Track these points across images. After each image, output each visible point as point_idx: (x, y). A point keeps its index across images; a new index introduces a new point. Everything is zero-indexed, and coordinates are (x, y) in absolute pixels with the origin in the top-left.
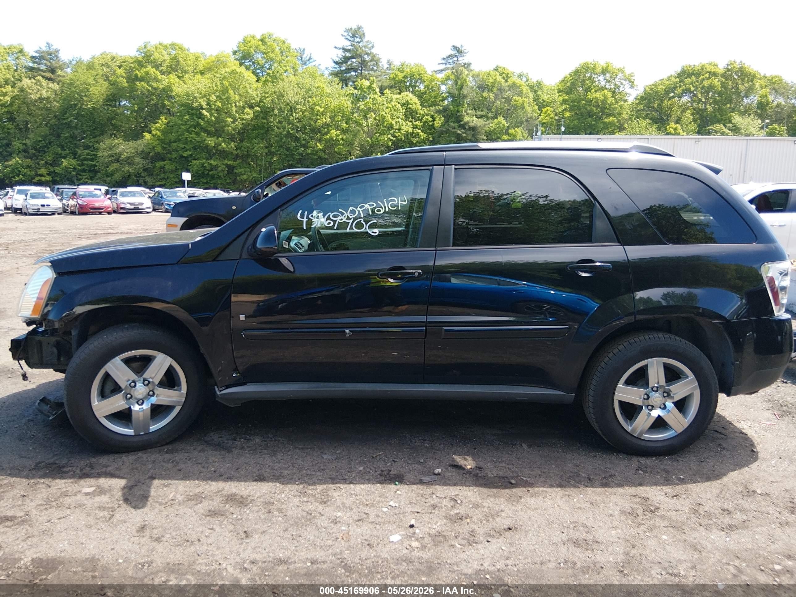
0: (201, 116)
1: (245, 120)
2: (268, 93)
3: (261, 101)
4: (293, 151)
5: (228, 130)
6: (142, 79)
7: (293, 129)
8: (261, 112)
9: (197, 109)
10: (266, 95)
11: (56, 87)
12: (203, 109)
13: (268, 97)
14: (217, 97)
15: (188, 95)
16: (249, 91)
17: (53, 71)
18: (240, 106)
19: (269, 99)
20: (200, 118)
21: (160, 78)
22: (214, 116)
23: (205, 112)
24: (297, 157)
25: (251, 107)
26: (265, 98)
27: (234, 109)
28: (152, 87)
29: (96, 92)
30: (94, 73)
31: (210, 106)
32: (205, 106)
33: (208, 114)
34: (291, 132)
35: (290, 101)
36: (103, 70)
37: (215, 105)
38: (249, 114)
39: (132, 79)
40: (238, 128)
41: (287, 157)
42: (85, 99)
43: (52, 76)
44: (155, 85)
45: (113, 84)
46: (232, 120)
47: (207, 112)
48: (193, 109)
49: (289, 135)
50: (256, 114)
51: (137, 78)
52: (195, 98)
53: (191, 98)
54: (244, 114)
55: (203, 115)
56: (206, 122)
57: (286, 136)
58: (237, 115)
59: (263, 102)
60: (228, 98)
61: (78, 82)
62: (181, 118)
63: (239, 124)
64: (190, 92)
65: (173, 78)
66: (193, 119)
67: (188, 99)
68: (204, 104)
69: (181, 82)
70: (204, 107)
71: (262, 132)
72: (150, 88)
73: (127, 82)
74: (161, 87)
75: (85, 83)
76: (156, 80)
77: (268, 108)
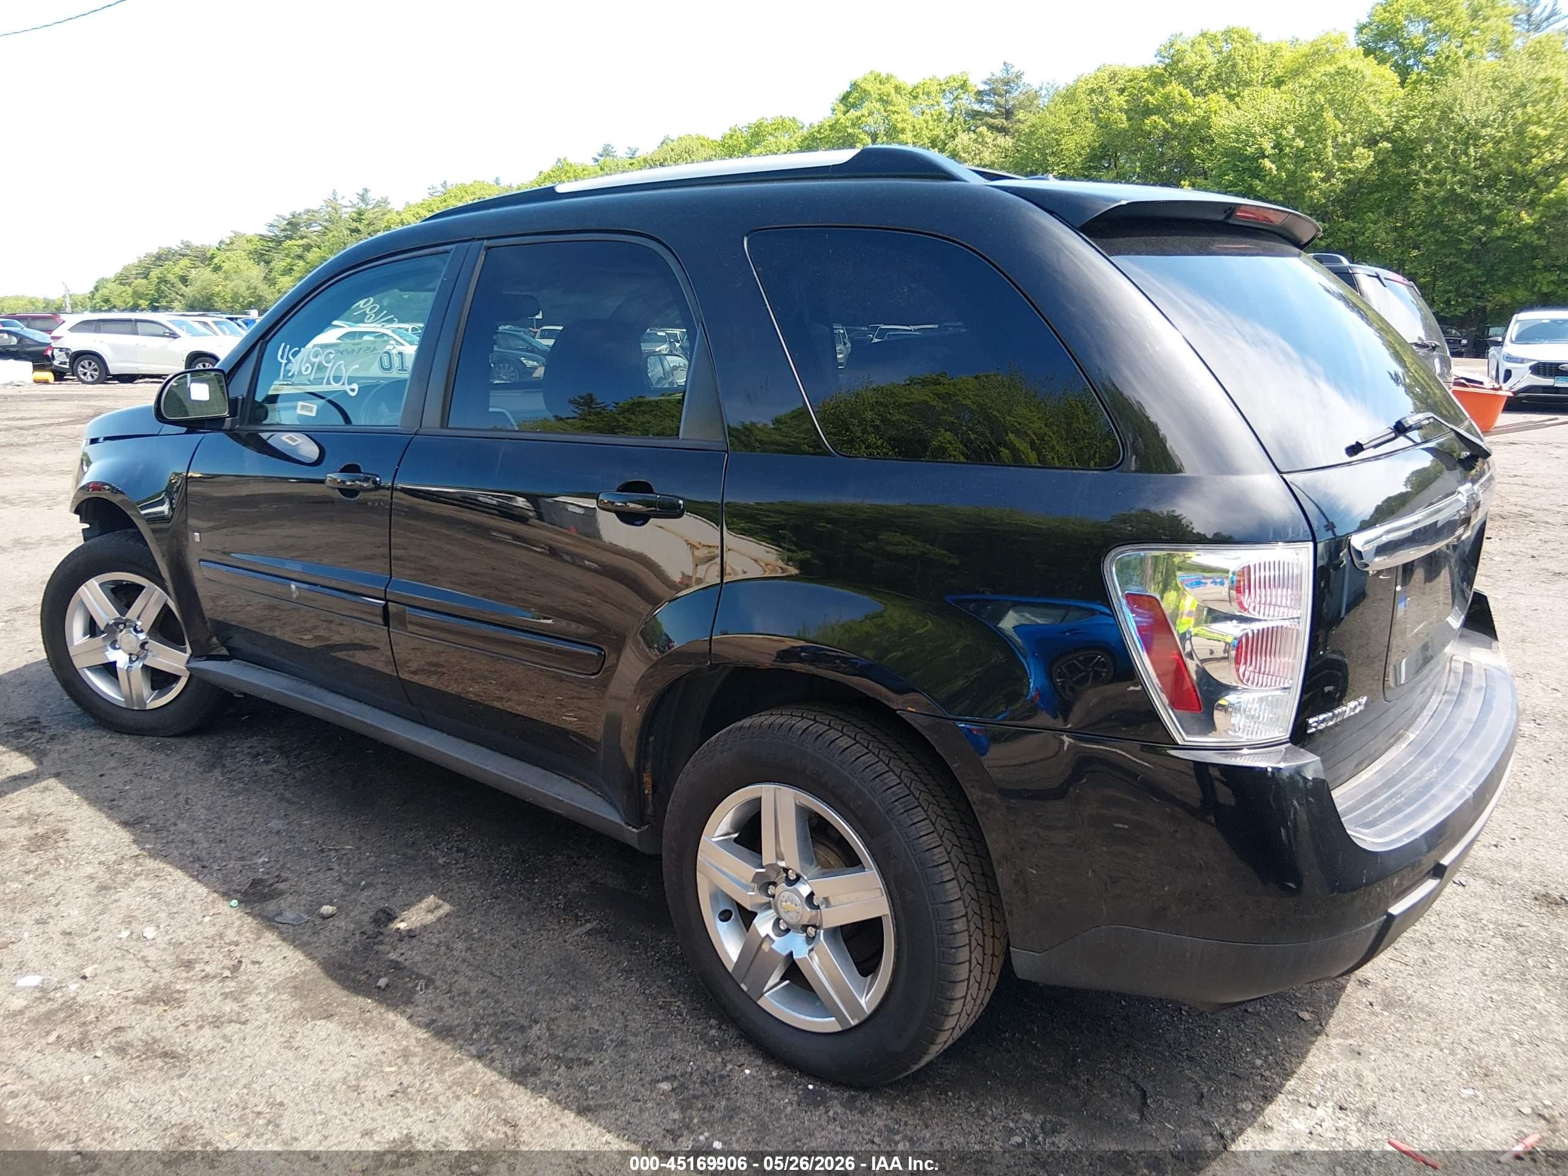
0: (1258, 173)
1: (1353, 173)
2: (1415, 108)
3: (1398, 127)
4: (1458, 233)
5: (1311, 198)
6: (1157, 111)
7: (1462, 184)
8: (1393, 151)
9: (1254, 159)
10: (1411, 113)
11: (1006, 142)
12: (1264, 157)
13: (1414, 117)
14: (1297, 129)
15: (1238, 132)
16: (1373, 108)
17: (1008, 114)
18: (1345, 144)
19: (1416, 123)
20: (1257, 177)
21: (1191, 103)
22: (1287, 170)
23: (1267, 163)
24: (1465, 246)
25: (1371, 142)
26: (1407, 118)
27: (1330, 152)
28: (1173, 122)
29: (1072, 146)
30: (1073, 107)
31: (1281, 150)
32: (1269, 151)
33: (1273, 167)
34: (1459, 191)
35: (1467, 121)
36: (1092, 101)
37: (1291, 147)
38: (1364, 159)
39: (1139, 111)
40: (1334, 191)
41: (1443, 247)
42: (1051, 159)
43: (1006, 123)
44: (1179, 118)
45: (1105, 126)
46: (1322, 175)
47: (1273, 162)
48: (1246, 158)
49: (1453, 198)
50: (1380, 157)
51: (1148, 111)
52: (1253, 136)
53: (1244, 137)
54: (1352, 160)
55: (1263, 169)
56: (1267, 184)
57: (1445, 201)
58: (1336, 163)
59: (1401, 129)
60: (1321, 129)
61: (1042, 131)
62: (1218, 180)
63: (1338, 182)
64: (1244, 125)
65: (1217, 100)
66: (1243, 180)
67: (1237, 141)
68: (1268, 146)
69: (1232, 107)
70: (1267, 153)
71: (1388, 195)
72: (1168, 126)
73: (1129, 119)
74: (1191, 120)
75: (1054, 131)
76: (1184, 106)
77: (1411, 141)
